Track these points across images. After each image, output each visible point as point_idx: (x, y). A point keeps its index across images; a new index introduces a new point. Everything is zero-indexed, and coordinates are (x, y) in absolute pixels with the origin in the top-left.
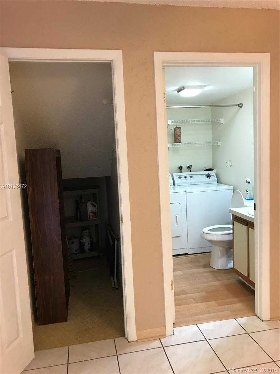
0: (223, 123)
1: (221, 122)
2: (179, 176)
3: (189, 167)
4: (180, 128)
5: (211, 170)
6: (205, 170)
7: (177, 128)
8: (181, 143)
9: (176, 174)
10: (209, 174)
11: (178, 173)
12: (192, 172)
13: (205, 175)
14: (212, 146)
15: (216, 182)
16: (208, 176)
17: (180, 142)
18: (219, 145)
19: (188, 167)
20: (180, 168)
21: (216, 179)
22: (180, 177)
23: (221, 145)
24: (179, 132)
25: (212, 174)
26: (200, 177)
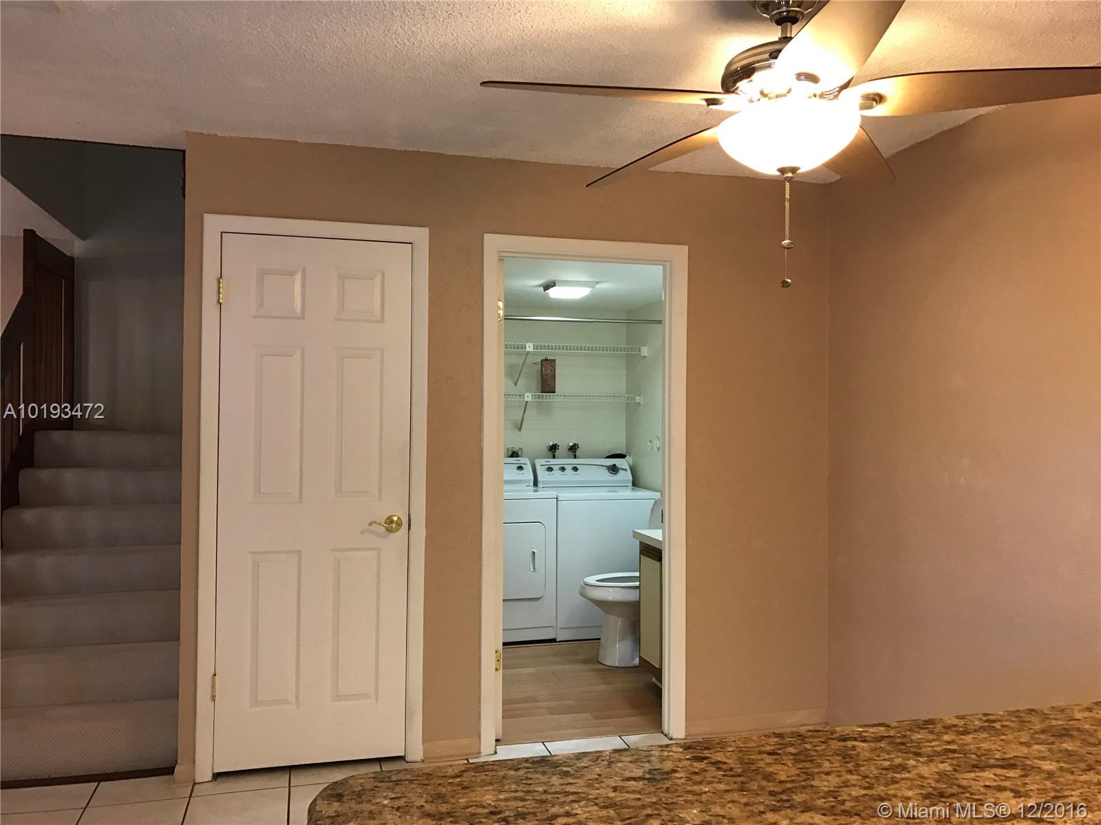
0: (645, 357)
1: (643, 355)
2: (547, 467)
3: (573, 449)
4: (554, 360)
5: (622, 456)
6: (608, 457)
7: (546, 360)
8: (554, 392)
9: (543, 461)
10: (614, 465)
11: (548, 460)
12: (579, 458)
13: (606, 466)
14: (627, 403)
15: (631, 485)
16: (614, 469)
17: (551, 390)
18: (639, 403)
19: (572, 447)
20: (553, 448)
21: (631, 478)
22: (550, 469)
23: (642, 404)
24: (551, 370)
25: (621, 465)
26: (593, 471)
